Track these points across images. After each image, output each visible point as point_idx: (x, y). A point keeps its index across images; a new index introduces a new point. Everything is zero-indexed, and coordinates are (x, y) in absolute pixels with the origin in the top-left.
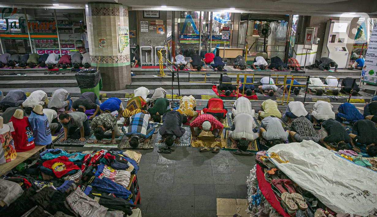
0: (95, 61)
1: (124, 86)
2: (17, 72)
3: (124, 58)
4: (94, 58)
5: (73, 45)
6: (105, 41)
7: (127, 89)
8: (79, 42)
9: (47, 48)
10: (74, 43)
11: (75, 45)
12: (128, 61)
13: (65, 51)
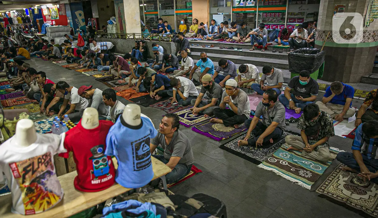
0: (321, 37)
1: (358, 78)
2: (235, 46)
3: (370, 34)
4: (322, 34)
5: (303, 19)
6: (344, 8)
7: (360, 82)
8: (310, 16)
9: (273, 22)
10: (305, 17)
11: (305, 18)
12: (374, 40)
13: (291, 26)
